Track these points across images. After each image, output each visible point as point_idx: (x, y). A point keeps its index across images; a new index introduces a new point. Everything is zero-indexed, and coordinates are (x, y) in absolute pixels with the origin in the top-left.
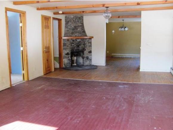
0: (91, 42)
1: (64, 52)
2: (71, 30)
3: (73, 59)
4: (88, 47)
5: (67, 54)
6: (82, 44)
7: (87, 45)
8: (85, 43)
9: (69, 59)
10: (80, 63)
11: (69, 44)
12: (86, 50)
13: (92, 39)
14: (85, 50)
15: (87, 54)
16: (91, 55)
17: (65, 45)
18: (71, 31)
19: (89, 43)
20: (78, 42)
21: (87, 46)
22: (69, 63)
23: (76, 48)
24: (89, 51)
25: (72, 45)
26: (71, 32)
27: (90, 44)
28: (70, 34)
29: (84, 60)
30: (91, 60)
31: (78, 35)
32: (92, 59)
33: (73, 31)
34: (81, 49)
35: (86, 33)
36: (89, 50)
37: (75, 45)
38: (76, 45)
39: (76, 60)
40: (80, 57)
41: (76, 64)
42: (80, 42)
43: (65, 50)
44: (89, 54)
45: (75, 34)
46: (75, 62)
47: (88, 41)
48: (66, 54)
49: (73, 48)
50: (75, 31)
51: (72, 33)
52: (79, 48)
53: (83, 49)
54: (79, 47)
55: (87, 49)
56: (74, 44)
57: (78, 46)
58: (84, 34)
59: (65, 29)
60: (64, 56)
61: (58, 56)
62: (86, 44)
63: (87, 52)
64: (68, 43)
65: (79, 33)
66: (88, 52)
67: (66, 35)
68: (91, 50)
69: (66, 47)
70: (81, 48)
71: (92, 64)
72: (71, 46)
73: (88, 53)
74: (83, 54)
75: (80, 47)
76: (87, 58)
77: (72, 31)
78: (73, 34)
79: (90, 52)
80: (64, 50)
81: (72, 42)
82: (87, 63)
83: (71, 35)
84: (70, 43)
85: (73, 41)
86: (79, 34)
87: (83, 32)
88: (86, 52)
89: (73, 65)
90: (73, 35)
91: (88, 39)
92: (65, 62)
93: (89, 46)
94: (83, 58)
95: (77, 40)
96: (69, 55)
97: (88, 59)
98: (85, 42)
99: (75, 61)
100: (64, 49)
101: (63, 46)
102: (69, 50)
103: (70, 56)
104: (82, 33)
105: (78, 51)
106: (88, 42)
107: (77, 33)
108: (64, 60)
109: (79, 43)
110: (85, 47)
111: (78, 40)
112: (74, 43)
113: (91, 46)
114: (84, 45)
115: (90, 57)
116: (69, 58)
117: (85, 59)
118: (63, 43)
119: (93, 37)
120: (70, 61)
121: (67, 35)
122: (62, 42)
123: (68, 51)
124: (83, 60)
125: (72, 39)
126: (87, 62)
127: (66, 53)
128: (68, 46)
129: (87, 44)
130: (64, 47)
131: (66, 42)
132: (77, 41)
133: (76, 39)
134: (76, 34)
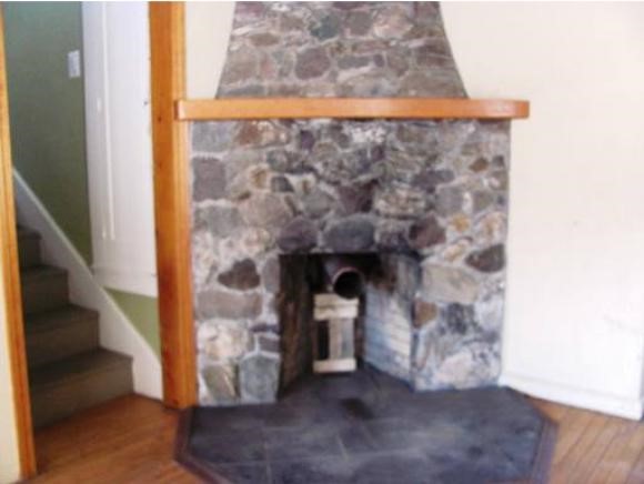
0: (500, 160)
1: (209, 256)
2: (296, 34)
3: (320, 315)
4: (468, 206)
5: (243, 274)
6: (409, 175)
7: (457, 191)
8: (440, 167)
9: (262, 328)
10: (390, 357)
11: (259, 175)
12: (451, 234)
13: (516, 125)
14: (439, 237)
15: (455, 283)
16: (501, 291)
17: (210, 179)
18: (300, 44)
19: (480, 165)
20: (361, 153)
21: (458, 201)
22: (261, 363)
23: (332, 220)
24: (470, 249)
25: (288, 188)
26: (293, 54)
27: (486, 181)
28: (282, 74)
29: (423, 332)
30: (492, 337)
31: (360, 86)
32: (500, 327)
33: (319, 43)
34: (394, 226)
35: (454, 70)
36: (482, 243)
37: (331, 191)
38: (336, 183)
39: (349, 326)
40: (394, 305)
41: (348, 364)
42: (380, 151)
43: (216, 233)
44: (478, 275)
45: (334, 75)
46: (344, 346)
47: (466, 150)
48: (225, 279)
49: (296, 212)
50: (339, 48)
51: (311, 66)
52: (368, 217)
53: (415, 231)
54: (366, 206)
55: (459, 227)
56: (310, 177)
57: (362, 199)
58: (429, 72)
59: (236, 24)
60: (202, 296)
61: (151, 289)
62: (448, 176)
63: (459, 263)
64: (244, 165)
65: (379, 60)
66: (470, 261)
67: (239, 84)
68: (497, 238)
69: (222, 203)
70: (387, 215)
71: (503, 381)
72: (282, 196)
73: (469, 270)
74: (412, 277)
75: (380, 204)
76: (458, 319)
77: (309, 43)
78: (316, 74)
79: (490, 260)
80: (209, 236)
81: (291, 158)
82: (452, 369)
83: (292, 80)
84: (271, 160)
85: (306, 138)
86: (377, 76)
87: (420, 60)
88: (444, 259)
89: (322, 366)
90: (312, 82)
91: (471, 128)
92: (213, 356)
93: (481, 199)
94: (416, 315)
95: (347, 129)
96: (261, 290)
97: (460, 327)
98: (434, 158)
99: (341, 337)
100: (201, 225)
101: (197, 197)
102: (251, 234)
103: (266, 294)
104: (411, 61)
105: (355, 246)
106: (472, 160)
107: (363, 62)
108: (204, 332)
109: (366, 167)
110: (430, 207)
111: (360, 136)
112: (311, 170)
113: (502, 201)
114: (431, 190)
115: (481, 310)
116: (254, 310)
117: (431, 325)
118: (198, 164)
119: (523, 109)
120: (265, 345)
121: (251, 82)
122: (186, 151)
123: (251, 244)
124: (415, 338)
125: (288, 121)
126: (451, 360)
127: (226, 264)
128: (246, 196)
129: (459, 180)
130: (206, 204)
131: (220, 156)
132: (345, 140)
133: (340, 120)
134: (344, 76)
